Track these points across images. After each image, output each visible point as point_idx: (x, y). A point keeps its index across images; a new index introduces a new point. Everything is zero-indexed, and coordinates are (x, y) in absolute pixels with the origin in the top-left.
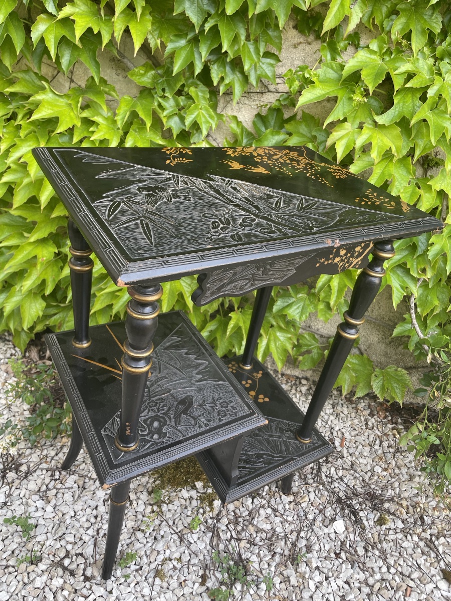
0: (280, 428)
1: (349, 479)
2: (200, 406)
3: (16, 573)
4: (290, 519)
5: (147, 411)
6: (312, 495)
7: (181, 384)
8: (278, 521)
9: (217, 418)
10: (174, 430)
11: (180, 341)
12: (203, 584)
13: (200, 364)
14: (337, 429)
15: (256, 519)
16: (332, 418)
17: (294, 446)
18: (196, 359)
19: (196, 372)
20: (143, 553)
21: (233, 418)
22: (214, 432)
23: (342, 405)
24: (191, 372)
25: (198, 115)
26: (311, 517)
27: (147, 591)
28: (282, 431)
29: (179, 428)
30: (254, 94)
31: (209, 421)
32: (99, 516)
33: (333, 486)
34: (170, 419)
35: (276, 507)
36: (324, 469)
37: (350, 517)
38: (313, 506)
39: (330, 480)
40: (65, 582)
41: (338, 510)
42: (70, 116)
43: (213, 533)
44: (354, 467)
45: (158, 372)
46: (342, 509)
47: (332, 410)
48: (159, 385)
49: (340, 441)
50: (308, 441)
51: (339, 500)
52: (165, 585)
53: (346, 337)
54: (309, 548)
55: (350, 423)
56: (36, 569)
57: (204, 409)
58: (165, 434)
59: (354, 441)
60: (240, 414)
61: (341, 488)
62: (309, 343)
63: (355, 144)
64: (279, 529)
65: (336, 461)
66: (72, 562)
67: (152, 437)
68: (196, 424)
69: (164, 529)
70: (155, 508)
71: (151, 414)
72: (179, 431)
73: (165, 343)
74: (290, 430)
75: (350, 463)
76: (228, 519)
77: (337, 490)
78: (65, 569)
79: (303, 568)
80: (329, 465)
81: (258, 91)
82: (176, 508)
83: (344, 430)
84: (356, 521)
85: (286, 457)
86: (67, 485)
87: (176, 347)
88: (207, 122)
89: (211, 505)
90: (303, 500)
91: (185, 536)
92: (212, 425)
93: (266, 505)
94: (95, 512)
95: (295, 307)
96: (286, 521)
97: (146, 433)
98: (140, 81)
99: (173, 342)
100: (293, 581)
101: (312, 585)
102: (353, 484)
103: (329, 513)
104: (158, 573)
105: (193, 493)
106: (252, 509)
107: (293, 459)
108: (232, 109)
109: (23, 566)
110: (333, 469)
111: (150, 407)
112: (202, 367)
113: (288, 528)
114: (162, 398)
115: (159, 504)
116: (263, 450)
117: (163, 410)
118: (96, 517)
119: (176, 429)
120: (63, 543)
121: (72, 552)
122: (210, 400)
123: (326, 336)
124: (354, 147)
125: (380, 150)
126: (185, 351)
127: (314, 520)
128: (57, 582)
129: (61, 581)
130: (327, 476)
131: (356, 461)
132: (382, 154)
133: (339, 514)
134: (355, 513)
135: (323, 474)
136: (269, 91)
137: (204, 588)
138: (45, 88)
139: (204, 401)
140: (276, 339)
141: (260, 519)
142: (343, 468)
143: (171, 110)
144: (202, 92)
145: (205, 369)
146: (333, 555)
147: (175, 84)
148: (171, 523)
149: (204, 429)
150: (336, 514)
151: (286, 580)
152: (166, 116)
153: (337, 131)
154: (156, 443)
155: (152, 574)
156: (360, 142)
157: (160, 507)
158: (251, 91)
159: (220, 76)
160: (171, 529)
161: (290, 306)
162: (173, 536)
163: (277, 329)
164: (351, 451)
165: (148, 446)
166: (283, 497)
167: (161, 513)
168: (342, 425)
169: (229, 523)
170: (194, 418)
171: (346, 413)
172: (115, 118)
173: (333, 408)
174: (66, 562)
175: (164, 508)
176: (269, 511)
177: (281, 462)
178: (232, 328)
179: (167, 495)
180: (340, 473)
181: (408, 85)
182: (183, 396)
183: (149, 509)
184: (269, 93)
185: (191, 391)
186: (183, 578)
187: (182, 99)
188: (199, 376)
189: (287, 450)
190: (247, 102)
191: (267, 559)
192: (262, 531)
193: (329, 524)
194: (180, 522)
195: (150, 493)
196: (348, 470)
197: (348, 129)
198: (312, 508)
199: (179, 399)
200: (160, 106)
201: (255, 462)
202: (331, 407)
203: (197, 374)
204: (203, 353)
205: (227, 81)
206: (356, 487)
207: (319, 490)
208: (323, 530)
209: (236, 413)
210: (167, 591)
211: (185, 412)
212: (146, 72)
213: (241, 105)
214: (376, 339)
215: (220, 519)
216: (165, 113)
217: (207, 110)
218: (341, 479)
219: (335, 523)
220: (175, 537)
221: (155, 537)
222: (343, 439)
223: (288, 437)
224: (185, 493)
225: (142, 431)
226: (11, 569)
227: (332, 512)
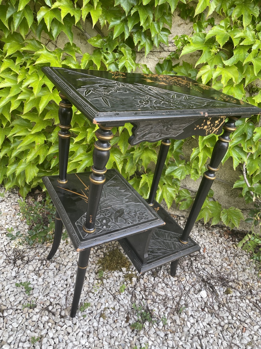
0: (170, 236)
1: (208, 269)
2: (128, 214)
3: (22, 314)
4: (175, 289)
5: (99, 215)
6: (188, 278)
7: (117, 203)
8: (169, 290)
9: (137, 220)
10: (115, 225)
11: (115, 183)
12: (127, 322)
13: (128, 194)
14: (201, 243)
15: (156, 289)
16: (198, 237)
17: (178, 245)
18: (124, 192)
19: (125, 198)
20: (93, 304)
21: (146, 220)
22: (136, 226)
23: (204, 231)
24: (122, 198)
25: (126, 63)
26: (187, 289)
27: (95, 324)
28: (171, 237)
29: (117, 224)
30: (156, 52)
31: (133, 221)
32: (68, 284)
33: (199, 273)
34: (112, 219)
35: (167, 283)
36: (194, 264)
37: (210, 289)
38: (188, 283)
39: (198, 270)
40: (50, 319)
41: (203, 285)
42: (56, 63)
43: (132, 295)
44: (211, 263)
45: (104, 197)
46: (205, 285)
47: (198, 233)
48: (105, 203)
49: (203, 249)
50: (186, 243)
51: (203, 280)
52: (106, 321)
53: (208, 178)
54: (187, 305)
55: (208, 240)
56: (33, 311)
57: (130, 215)
58: (110, 226)
59: (211, 250)
60: (150, 219)
61: (204, 274)
62: (185, 195)
63: (212, 76)
64: (169, 295)
65: (201, 260)
66: (53, 308)
67: (103, 227)
68: (126, 222)
69: (105, 292)
70: (99, 281)
71: (102, 216)
72: (117, 225)
73: (107, 184)
74: (176, 237)
75: (209, 261)
76: (141, 288)
77: (202, 275)
78: (50, 312)
79: (183, 315)
80: (197, 262)
81: (158, 51)
82: (111, 281)
83: (205, 244)
84: (213, 291)
85: (174, 251)
86: (50, 268)
87: (114, 186)
88: (130, 67)
89: (131, 280)
90: (183, 280)
91: (117, 296)
92: (135, 223)
93: (162, 281)
94: (66, 282)
95: (178, 172)
96: (174, 290)
97: (99, 225)
98: (94, 44)
99: (112, 183)
100: (178, 322)
101: (189, 324)
102: (211, 272)
103: (197, 287)
104: (102, 315)
105: (121, 274)
106: (154, 284)
107: (178, 252)
108: (144, 61)
109: (26, 309)
110: (199, 264)
111: (101, 213)
112: (129, 196)
113: (175, 294)
114: (107, 209)
115: (102, 279)
116: (161, 246)
117: (108, 215)
118: (67, 285)
119: (116, 224)
120: (48, 298)
121: (54, 303)
122: (133, 211)
123: (195, 191)
124: (212, 79)
125: (226, 79)
126: (119, 188)
127: (189, 290)
128: (45, 318)
129: (47, 318)
130: (196, 268)
131: (212, 260)
132: (228, 81)
133: (203, 288)
134: (212, 287)
135: (194, 267)
136: (164, 51)
137: (128, 324)
138: (43, 48)
139: (130, 212)
140: (167, 191)
141: (159, 289)
142: (205, 264)
143: (111, 60)
144: (128, 50)
145: (130, 197)
146: (200, 309)
147: (113, 46)
148: (108, 289)
149: (131, 224)
150: (202, 288)
151: (174, 321)
152: (108, 64)
153: (202, 70)
154: (105, 230)
155: (98, 316)
156: (215, 75)
157: (102, 280)
158: (155, 51)
159: (138, 41)
160: (108, 293)
161: (175, 171)
162: (109, 296)
163: (167, 186)
164: (209, 255)
165: (101, 231)
166: (171, 278)
167: (103, 284)
168: (204, 241)
169: (141, 290)
170: (125, 220)
171: (206, 235)
172: (80, 65)
173: (199, 232)
174: (50, 308)
175: (105, 281)
176: (164, 285)
177: (171, 253)
178: (142, 184)
179: (106, 274)
180: (203, 266)
181: (241, 44)
182: (119, 209)
183: (96, 281)
184: (164, 52)
185: (123, 207)
186: (116, 319)
187: (117, 55)
188: (127, 200)
189: (175, 247)
190: (152, 57)
191: (163, 310)
192: (160, 295)
193: (198, 293)
194: (114, 289)
195: (96, 273)
196: (208, 265)
197: (208, 69)
198: (188, 284)
199: (117, 210)
200: (105, 58)
201: (157, 253)
202: (198, 232)
203: (126, 199)
204: (129, 189)
205: (142, 44)
206: (213, 274)
207: (192, 275)
208: (194, 296)
209: (148, 218)
210: (107, 325)
211: (120, 216)
212: (97, 40)
213: (148, 59)
214: (223, 193)
215: (136, 288)
216: (107, 62)
217: (130, 60)
218: (204, 269)
219: (201, 292)
220: (111, 296)
221: (100, 296)
222: (205, 248)
223: (175, 241)
224: (116, 274)
225: (97, 224)
226: (19, 311)
227: (199, 287)
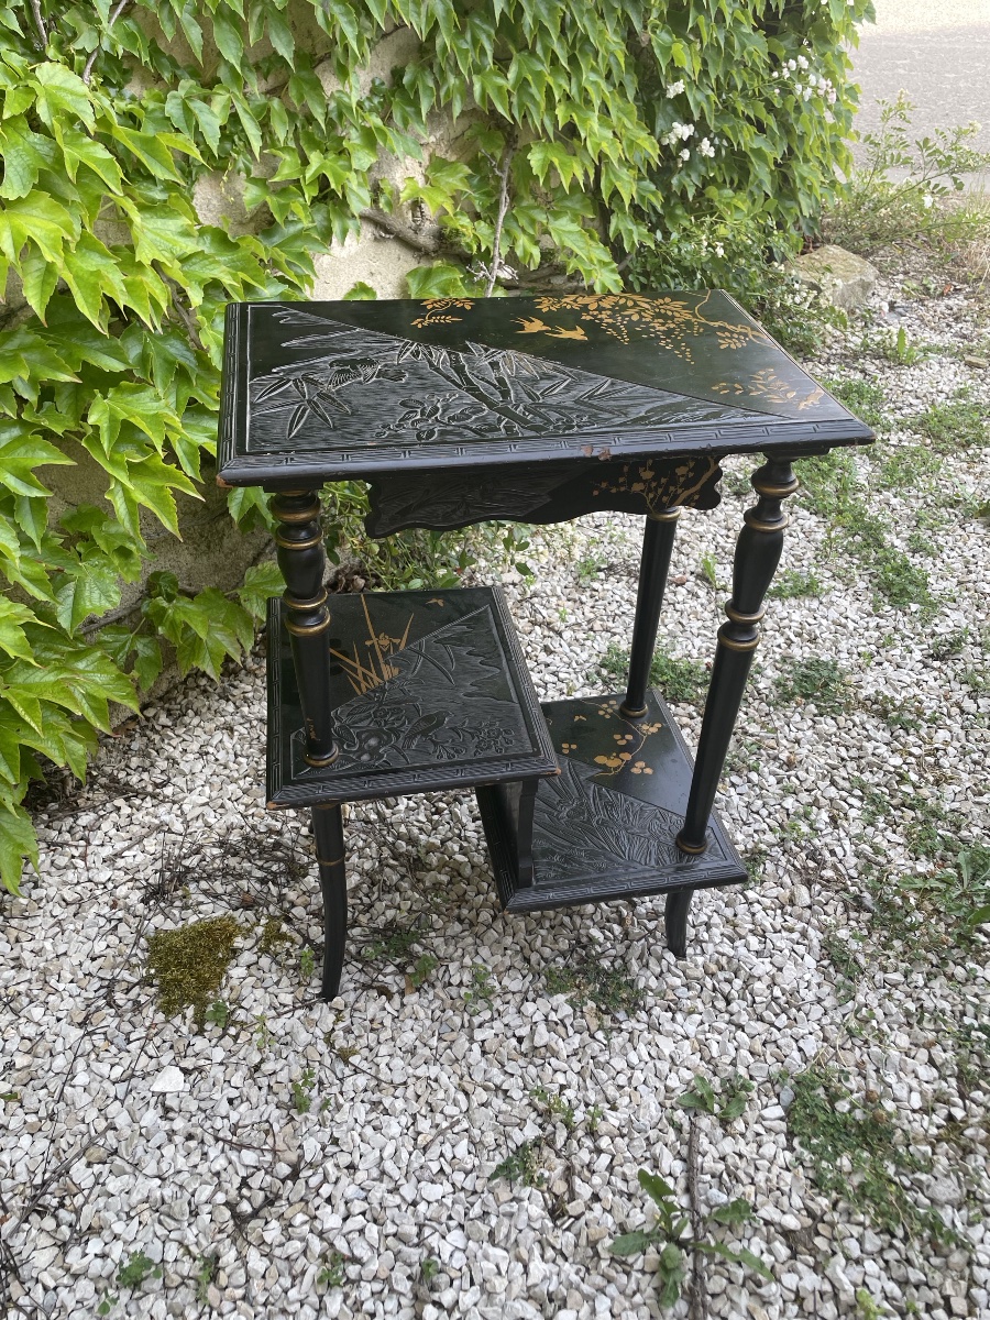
4: (360, 845)
12: (390, 997)
26: (373, 817)
27: (362, 1080)
38: (361, 806)
40: (280, 1217)
52: (365, 1052)
54: (412, 841)
56: (228, 1270)
64: (367, 865)
66: (250, 1198)
69: (278, 1026)
70: (232, 1031)
71: (373, 727)
76: (313, 927)
78: (255, 1214)
79: (434, 859)
82: (253, 996)
89: (283, 937)
94: (178, 1139)
100: (444, 878)
101: (460, 858)
104: (344, 1056)
105: (247, 957)
109: (209, 1293)
113: (372, 851)
115: (229, 1022)
118: (190, 1137)
120: (205, 1209)
121: (233, 1194)
127: (378, 813)
128: (273, 1233)
129: (274, 1224)
137: (397, 998)
146: (436, 817)
148: (273, 1013)
151: (437, 886)
155: (340, 1066)
157: (234, 1023)
167: (246, 1024)
171: (249, 688)
174: (245, 1209)
175: (242, 1015)
179: (222, 1003)
183: (228, 1041)
186: (367, 1023)
191: (398, 899)
194: (280, 996)
195: (201, 1032)
208: (399, 811)
210: (375, 1051)
220: (299, 1013)
224: (237, 972)
